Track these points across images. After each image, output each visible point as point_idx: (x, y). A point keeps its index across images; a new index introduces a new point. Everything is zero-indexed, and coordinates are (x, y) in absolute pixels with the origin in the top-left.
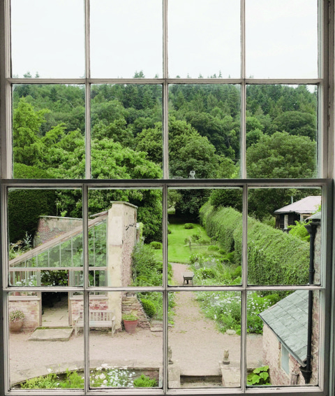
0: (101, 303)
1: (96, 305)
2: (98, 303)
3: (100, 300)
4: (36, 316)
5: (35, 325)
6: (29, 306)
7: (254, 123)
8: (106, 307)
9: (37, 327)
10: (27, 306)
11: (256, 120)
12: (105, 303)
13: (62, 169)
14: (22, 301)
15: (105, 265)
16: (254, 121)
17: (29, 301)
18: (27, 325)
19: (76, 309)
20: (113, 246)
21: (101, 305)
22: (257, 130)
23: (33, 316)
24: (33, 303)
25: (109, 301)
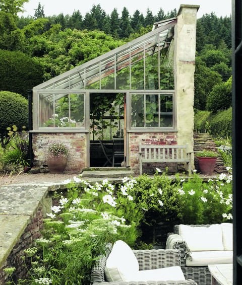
0: (168, 137)
1: (162, 140)
2: (164, 137)
3: (166, 133)
4: (82, 154)
5: (81, 166)
6: (74, 141)
7: (219, 57)
8: (174, 143)
9: (83, 168)
10: (70, 140)
11: (221, 53)
12: (173, 137)
13: (49, 58)
14: (65, 133)
15: (172, 88)
16: (218, 55)
17: (74, 133)
18: (70, 166)
19: (135, 145)
20: (184, 62)
21: (169, 140)
22: (222, 64)
23: (78, 153)
24: (78, 136)
25: (178, 134)
